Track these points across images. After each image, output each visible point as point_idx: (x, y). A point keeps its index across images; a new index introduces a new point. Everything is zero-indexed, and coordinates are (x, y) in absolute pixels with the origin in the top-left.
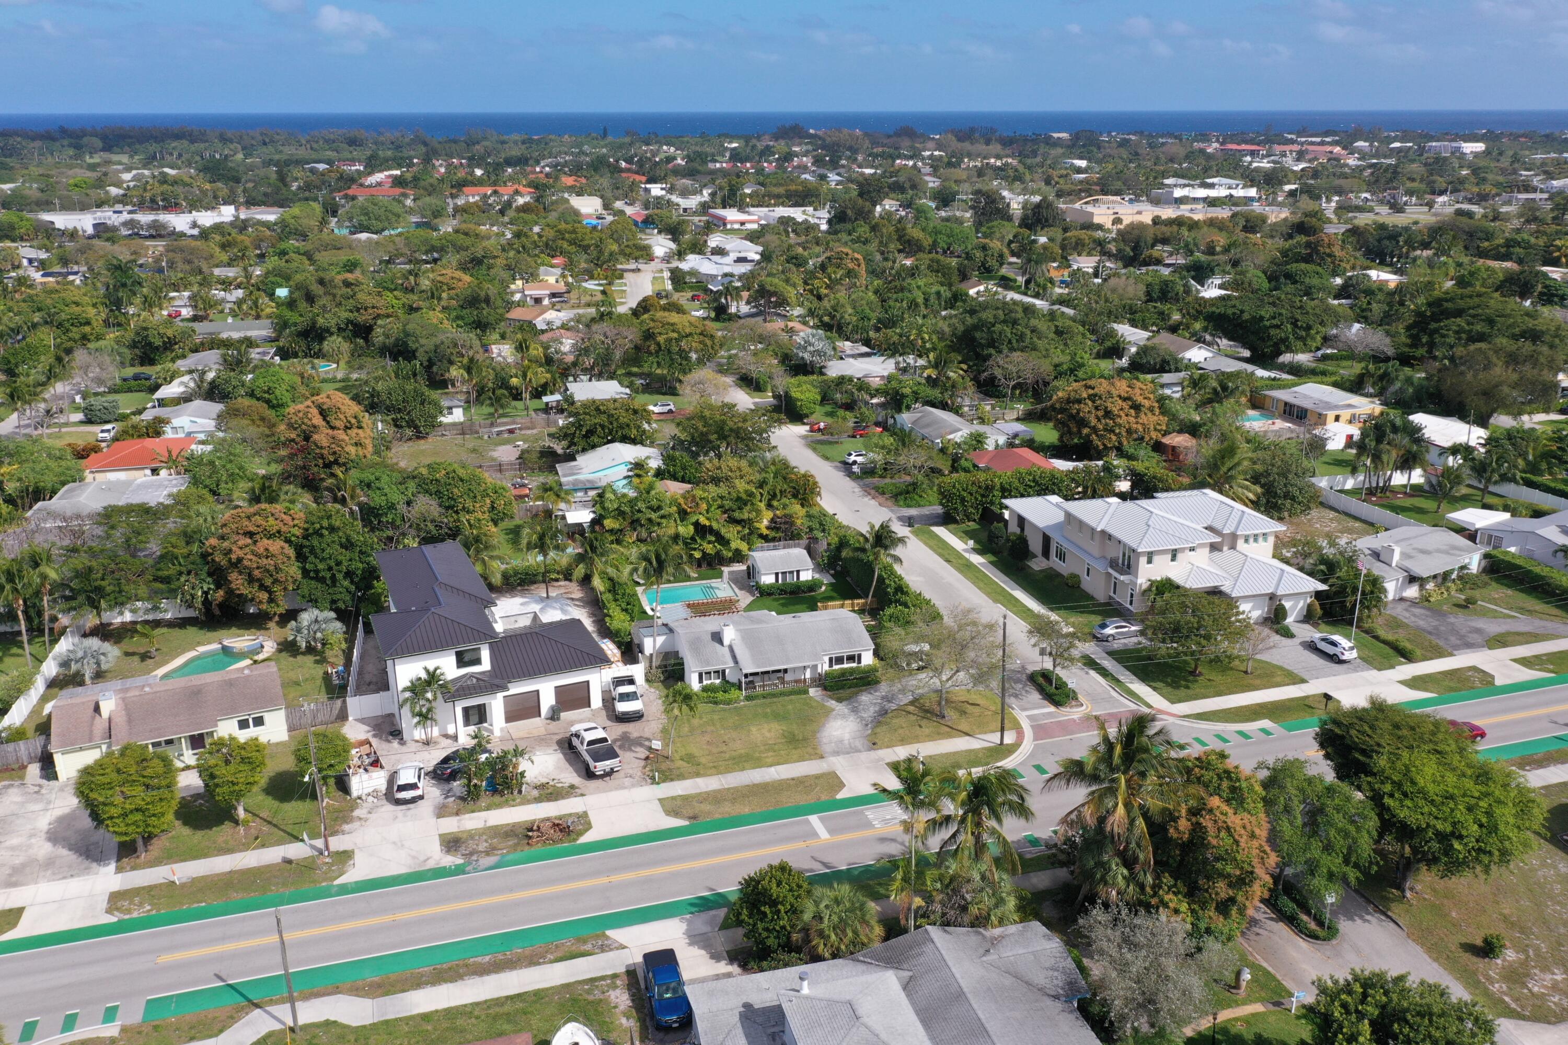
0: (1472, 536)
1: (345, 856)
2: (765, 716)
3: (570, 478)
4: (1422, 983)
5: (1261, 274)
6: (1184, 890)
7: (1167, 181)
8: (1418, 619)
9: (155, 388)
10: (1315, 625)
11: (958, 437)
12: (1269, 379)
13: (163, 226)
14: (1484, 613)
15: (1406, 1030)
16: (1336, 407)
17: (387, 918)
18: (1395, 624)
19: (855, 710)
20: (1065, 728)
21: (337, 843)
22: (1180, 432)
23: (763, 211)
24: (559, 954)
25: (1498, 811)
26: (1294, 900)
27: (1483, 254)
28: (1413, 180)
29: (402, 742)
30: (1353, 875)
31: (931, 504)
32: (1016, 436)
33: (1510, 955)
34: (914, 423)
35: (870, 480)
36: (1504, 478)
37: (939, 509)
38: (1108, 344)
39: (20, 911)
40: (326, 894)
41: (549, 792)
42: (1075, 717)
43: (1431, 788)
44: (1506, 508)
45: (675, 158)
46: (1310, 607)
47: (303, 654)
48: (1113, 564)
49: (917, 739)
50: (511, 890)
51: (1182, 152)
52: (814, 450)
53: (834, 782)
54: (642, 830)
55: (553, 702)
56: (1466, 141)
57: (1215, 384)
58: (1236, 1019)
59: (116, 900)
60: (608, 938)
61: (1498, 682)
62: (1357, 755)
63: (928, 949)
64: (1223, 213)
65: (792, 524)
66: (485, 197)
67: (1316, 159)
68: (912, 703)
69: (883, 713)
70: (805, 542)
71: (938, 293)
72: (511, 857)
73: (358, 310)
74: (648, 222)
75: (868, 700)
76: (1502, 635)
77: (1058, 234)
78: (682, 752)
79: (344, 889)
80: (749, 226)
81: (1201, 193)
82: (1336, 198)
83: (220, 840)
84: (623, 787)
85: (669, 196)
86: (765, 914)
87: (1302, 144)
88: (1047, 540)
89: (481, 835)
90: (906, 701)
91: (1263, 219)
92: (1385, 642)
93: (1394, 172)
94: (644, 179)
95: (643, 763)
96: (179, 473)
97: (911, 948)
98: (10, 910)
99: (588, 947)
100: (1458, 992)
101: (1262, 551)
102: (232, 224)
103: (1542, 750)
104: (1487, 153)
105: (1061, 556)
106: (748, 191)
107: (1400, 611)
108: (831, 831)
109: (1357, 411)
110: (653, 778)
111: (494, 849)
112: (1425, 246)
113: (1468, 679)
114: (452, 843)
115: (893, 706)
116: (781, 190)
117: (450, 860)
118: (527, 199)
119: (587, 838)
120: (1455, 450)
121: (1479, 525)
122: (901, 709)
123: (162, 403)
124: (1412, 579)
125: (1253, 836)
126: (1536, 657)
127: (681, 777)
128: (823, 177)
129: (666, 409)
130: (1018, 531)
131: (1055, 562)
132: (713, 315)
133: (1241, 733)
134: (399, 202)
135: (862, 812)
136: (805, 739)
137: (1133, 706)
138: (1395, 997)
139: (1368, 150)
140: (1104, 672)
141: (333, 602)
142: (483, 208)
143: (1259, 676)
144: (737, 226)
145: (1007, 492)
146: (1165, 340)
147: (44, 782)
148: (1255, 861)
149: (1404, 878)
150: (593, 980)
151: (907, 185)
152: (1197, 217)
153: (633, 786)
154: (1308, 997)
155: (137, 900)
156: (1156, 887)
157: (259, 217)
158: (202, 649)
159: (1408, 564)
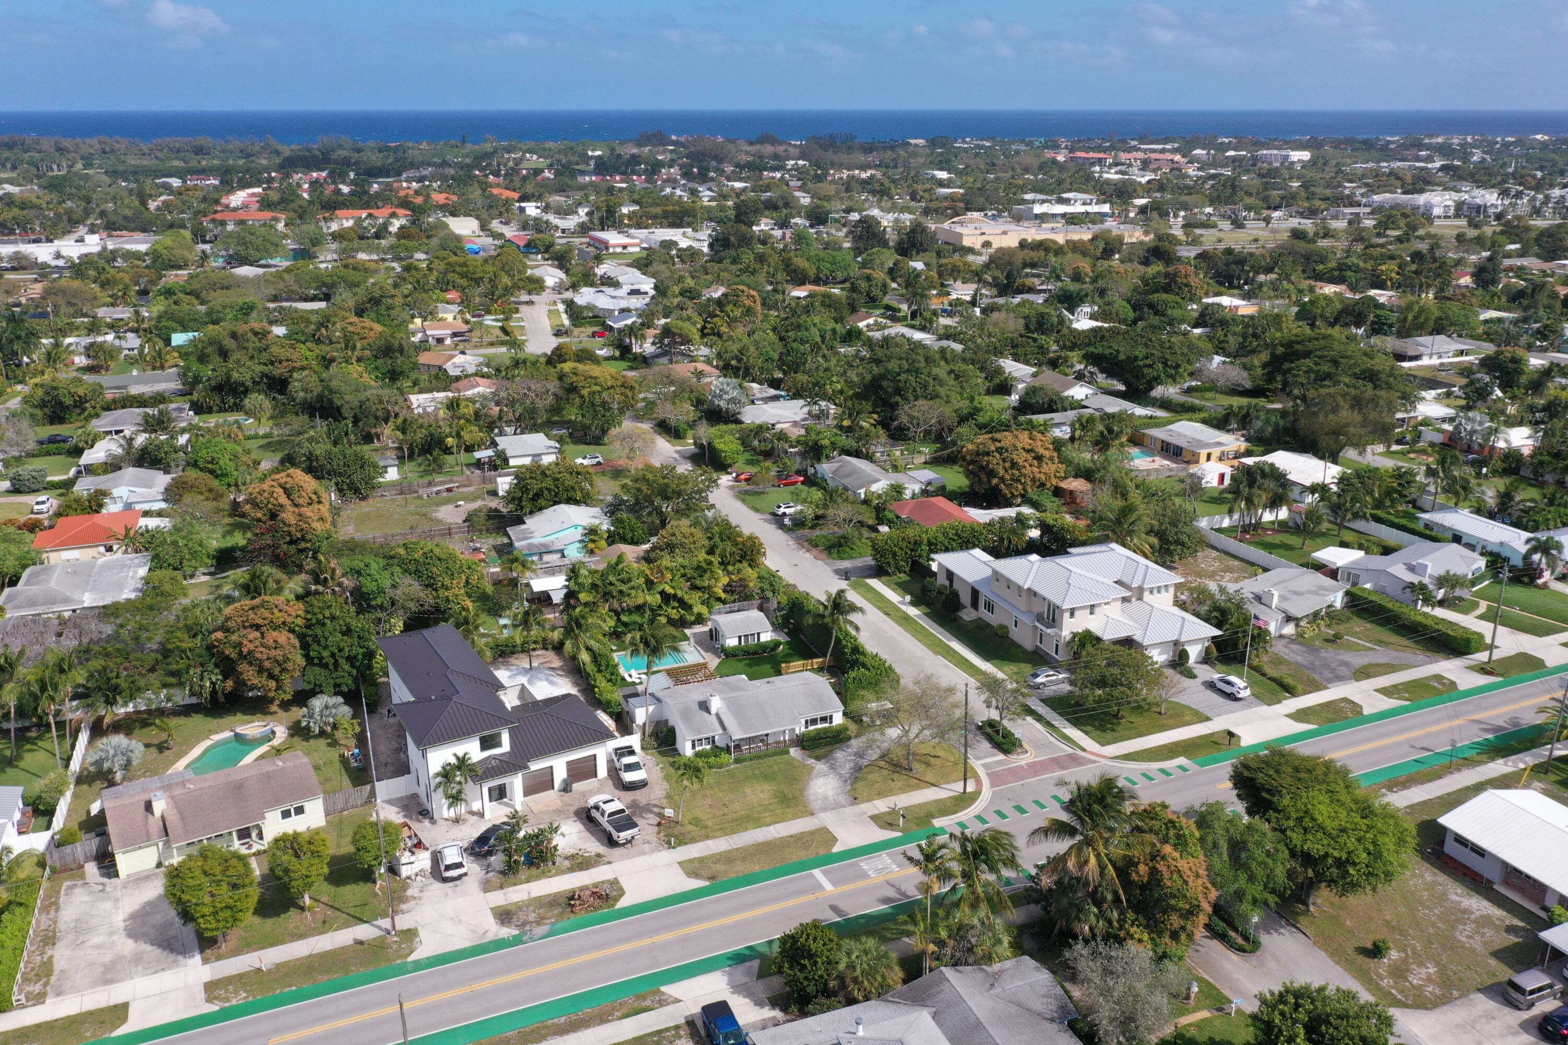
0: (1333, 574)
1: (410, 935)
2: (755, 777)
3: (524, 543)
4: (1338, 990)
5: (1125, 304)
6: (1144, 922)
7: (1028, 197)
8: (1294, 654)
9: (77, 452)
10: (1212, 665)
11: (878, 487)
12: (1146, 417)
13: (25, 257)
14: (1350, 647)
15: (1331, 1030)
16: (1208, 445)
17: (466, 990)
18: (1278, 661)
19: (833, 768)
20: (1016, 774)
21: (403, 922)
22: (1076, 476)
23: (642, 233)
24: (624, 1011)
25: (1381, 839)
26: (1223, 920)
27: (1320, 277)
28: (1250, 195)
29: (433, 821)
30: (1272, 899)
31: (861, 555)
32: (929, 483)
33: (1394, 954)
34: (835, 472)
35: (801, 532)
36: (1356, 516)
37: (869, 561)
38: (997, 381)
39: (125, 1007)
40: (403, 971)
41: (580, 863)
42: (1023, 763)
43: (1328, 824)
44: (1361, 547)
45: (542, 171)
46: (1207, 650)
47: (315, 737)
48: (1040, 618)
49: (890, 792)
50: (569, 956)
51: (1035, 163)
52: (743, 501)
53: (826, 837)
54: (671, 892)
55: (565, 775)
56: (1293, 149)
57: (1101, 428)
58: (1190, 1025)
59: (212, 989)
60: (663, 993)
61: (1366, 711)
62: (1264, 795)
63: (945, 987)
64: (1083, 234)
65: (746, 586)
66: (359, 220)
67: (1159, 168)
68: (882, 757)
69: (858, 769)
70: (756, 602)
71: (834, 331)
72: (560, 925)
73: (272, 363)
74: (530, 247)
75: (843, 756)
76: (1364, 667)
77: (931, 256)
78: (689, 816)
79: (419, 965)
80: (631, 249)
81: (1060, 209)
82: (1182, 213)
83: (291, 926)
84: (643, 853)
85: (545, 217)
86: (804, 966)
87: (1145, 151)
88: (975, 594)
89: (528, 906)
90: (875, 757)
91: (1120, 240)
92: (1271, 679)
93: (1233, 184)
94: (516, 195)
95: (656, 829)
96: (136, 551)
97: (931, 987)
98: (116, 1006)
99: (648, 1003)
100: (1365, 997)
101: (1164, 601)
102: (100, 254)
103: (1404, 773)
104: (1313, 162)
105: (990, 607)
106: (625, 210)
107: (1279, 648)
108: (834, 883)
109: (1226, 449)
110: (669, 843)
111: (543, 918)
112: (1269, 270)
113: (1341, 710)
114: (504, 915)
115: (865, 762)
116: (658, 210)
117: (506, 932)
118: (403, 221)
119: (622, 903)
120: (1313, 489)
121: (1340, 564)
122: (872, 764)
123: (90, 470)
124: (1289, 619)
125: (1197, 876)
126: (1395, 686)
127: (693, 840)
128: (694, 192)
129: (595, 461)
130: (947, 583)
131: (983, 613)
132: (617, 354)
133: (1162, 771)
134: (271, 227)
135: (857, 864)
136: (795, 798)
137: (1070, 751)
138: (1319, 1004)
139: (1204, 158)
140: (1039, 718)
141: (336, 685)
142: (360, 235)
143: (1171, 717)
144: (619, 250)
145: (934, 547)
146: (1049, 378)
147: (105, 880)
148: (1201, 896)
149: (1308, 895)
150: (659, 1032)
151: (780, 203)
152: (1060, 239)
153: (653, 851)
154: (1252, 1007)
155: (231, 988)
156: (1121, 922)
157: (128, 247)
158: (216, 737)
159: (1286, 606)
